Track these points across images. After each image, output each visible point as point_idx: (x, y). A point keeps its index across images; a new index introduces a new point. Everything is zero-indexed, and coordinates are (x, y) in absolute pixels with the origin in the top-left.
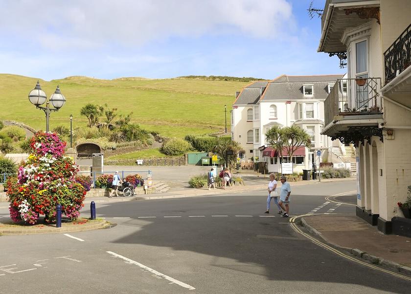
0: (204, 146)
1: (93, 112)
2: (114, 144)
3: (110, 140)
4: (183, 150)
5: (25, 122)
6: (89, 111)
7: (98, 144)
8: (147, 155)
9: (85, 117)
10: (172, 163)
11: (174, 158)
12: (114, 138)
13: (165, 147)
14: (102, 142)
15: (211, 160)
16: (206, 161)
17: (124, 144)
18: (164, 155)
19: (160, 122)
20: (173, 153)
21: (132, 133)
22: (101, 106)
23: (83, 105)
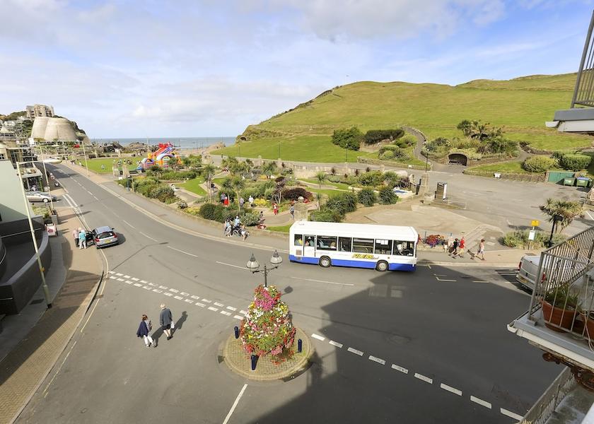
0: (572, 165)
1: (467, 127)
2: (479, 156)
3: (477, 152)
4: (546, 167)
5: (421, 129)
6: (464, 125)
7: (466, 155)
8: (506, 168)
9: (460, 131)
10: (529, 179)
11: (533, 175)
12: (481, 150)
13: (526, 163)
14: (470, 153)
15: (576, 181)
16: (569, 181)
17: (489, 155)
18: (524, 171)
19: (536, 130)
20: (533, 169)
21: (498, 146)
22: (475, 121)
23: (460, 121)
